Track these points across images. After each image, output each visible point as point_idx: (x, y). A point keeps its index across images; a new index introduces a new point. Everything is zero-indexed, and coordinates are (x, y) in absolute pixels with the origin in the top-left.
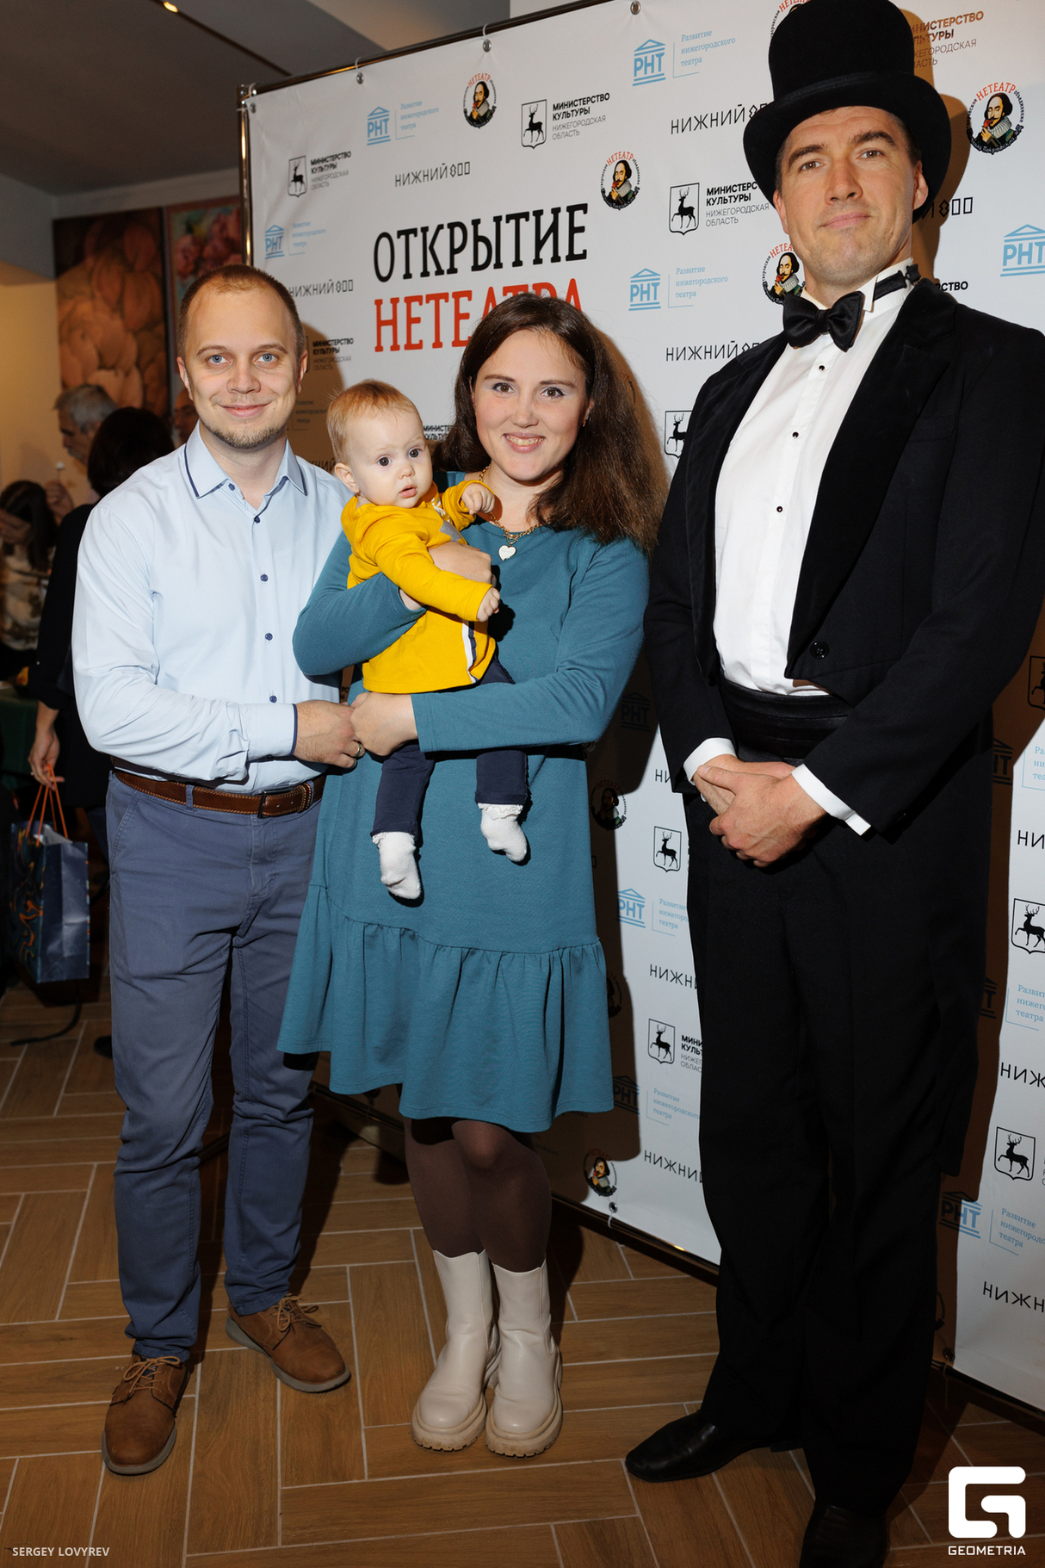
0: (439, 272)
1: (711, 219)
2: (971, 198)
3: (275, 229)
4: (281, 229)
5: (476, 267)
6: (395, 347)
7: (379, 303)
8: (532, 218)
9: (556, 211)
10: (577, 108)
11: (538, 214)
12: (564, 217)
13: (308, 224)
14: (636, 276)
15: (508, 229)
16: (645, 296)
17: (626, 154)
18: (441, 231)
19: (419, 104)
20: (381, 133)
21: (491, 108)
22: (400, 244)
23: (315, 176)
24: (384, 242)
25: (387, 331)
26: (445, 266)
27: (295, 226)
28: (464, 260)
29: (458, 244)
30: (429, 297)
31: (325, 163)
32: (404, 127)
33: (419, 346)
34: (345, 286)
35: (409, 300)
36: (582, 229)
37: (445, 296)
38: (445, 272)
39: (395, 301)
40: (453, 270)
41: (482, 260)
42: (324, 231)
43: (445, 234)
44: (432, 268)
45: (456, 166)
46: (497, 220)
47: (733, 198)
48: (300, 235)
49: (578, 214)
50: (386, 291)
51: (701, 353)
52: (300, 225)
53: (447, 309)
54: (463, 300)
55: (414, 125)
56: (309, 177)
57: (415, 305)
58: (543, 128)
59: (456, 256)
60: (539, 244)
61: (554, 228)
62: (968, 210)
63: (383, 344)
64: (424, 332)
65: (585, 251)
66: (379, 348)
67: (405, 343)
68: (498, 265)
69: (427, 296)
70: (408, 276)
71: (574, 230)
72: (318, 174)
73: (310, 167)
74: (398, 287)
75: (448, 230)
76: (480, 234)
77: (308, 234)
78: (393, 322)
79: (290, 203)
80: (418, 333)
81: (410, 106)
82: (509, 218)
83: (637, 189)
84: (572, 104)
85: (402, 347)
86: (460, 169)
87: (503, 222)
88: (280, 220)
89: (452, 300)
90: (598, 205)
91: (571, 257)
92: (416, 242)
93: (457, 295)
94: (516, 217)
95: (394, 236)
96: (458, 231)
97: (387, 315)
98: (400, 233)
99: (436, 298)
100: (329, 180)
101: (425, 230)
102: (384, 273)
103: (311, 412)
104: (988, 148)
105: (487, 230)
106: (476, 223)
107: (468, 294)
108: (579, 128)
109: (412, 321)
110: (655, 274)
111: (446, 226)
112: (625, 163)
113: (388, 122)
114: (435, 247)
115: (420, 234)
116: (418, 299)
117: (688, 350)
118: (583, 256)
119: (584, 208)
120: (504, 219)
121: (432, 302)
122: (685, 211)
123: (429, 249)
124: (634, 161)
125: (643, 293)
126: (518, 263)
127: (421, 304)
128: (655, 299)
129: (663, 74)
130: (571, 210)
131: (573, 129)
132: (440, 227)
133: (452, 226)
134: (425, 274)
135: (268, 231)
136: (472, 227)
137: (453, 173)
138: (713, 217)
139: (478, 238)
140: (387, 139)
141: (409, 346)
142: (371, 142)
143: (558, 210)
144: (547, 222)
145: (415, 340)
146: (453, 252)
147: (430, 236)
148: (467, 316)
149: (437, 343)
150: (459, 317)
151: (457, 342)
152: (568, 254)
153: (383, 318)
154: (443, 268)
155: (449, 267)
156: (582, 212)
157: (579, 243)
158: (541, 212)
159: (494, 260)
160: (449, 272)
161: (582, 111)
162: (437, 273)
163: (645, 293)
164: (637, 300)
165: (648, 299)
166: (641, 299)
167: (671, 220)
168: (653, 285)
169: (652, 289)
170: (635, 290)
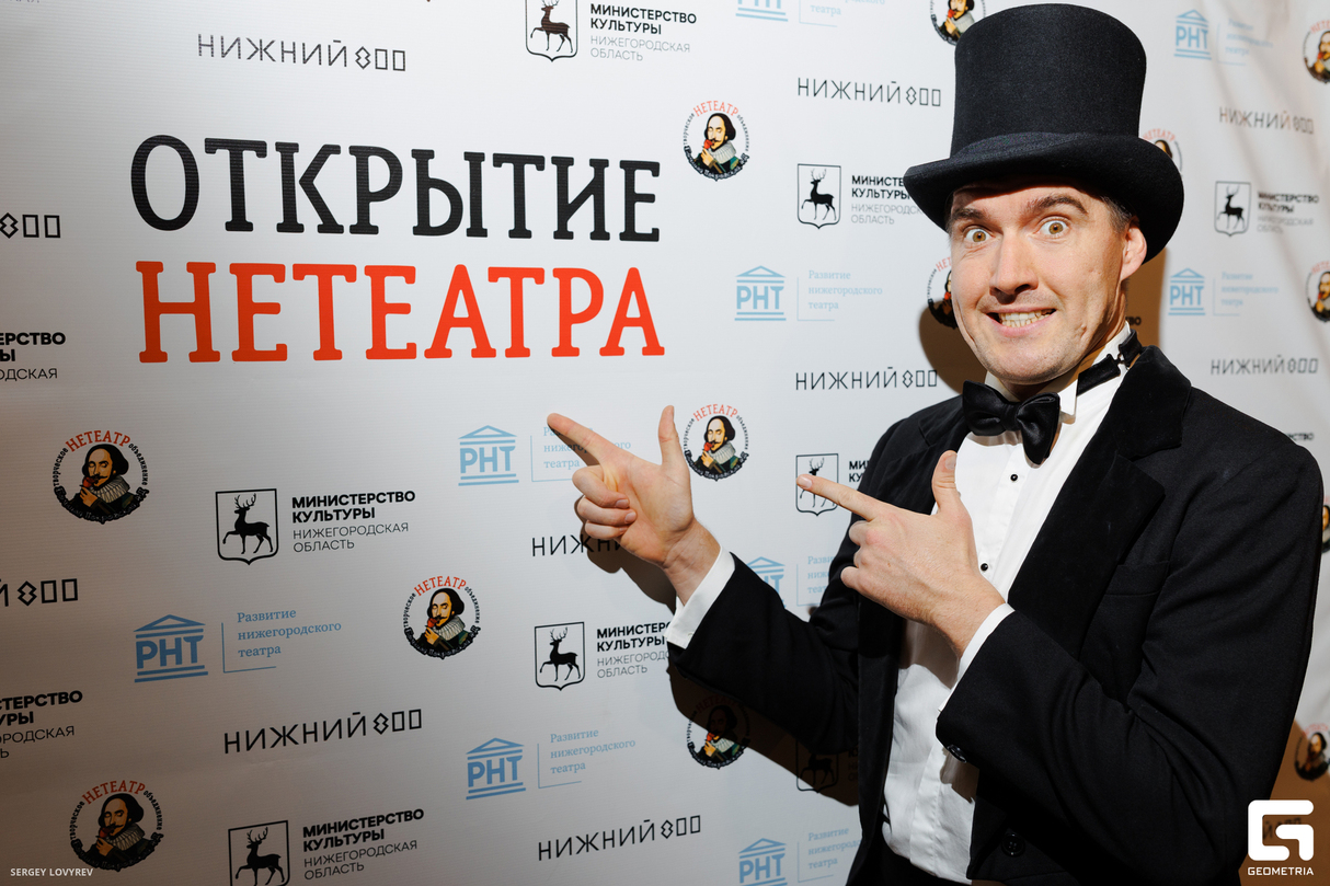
0: (329, 225)
1: (858, 214)
5: (423, 228)
6: (205, 352)
7: (150, 270)
8: (551, 170)
9: (599, 165)
10: (639, 22)
11: (563, 164)
12: (614, 180)
14: (746, 274)
15: (498, 182)
16: (761, 303)
17: (728, 106)
18: (332, 157)
22: (214, 170)
24: (165, 154)
25: (177, 327)
26: (346, 214)
28: (396, 214)
29: (378, 182)
30: (301, 271)
33: (280, 353)
34: (33, 226)
35: (244, 273)
36: (650, 198)
37: (347, 271)
38: (347, 229)
39: (201, 271)
40: (364, 226)
41: (437, 218)
43: (342, 163)
44: (306, 212)
45: (372, 52)
46: (475, 159)
47: (886, 193)
49: (643, 178)
50: (174, 250)
51: (848, 380)
53: (353, 300)
54: (393, 282)
57: (261, 281)
58: (570, 33)
59: (373, 205)
60: (566, 210)
61: (596, 189)
63: (164, 348)
65: (655, 231)
66: (153, 353)
67: (235, 347)
68: (477, 230)
69: (296, 267)
70: (239, 223)
71: (632, 198)
75: (353, 158)
76: (432, 174)
78: (200, 309)
82: (499, 160)
83: (747, 158)
84: (627, 11)
85: (226, 356)
86: (383, 59)
87: (487, 166)
89: (364, 282)
90: (677, 169)
91: (629, 234)
93: (378, 274)
94: (517, 161)
95: (195, 146)
96: (376, 163)
97: (176, 289)
98: (212, 146)
99: (325, 273)
101: (287, 150)
102: (166, 214)
105: (450, 169)
106: (422, 157)
107: (409, 274)
108: (642, 51)
109: (249, 308)
110: (774, 274)
111: (345, 150)
112: (725, 118)
114: (318, 182)
115: (274, 157)
116: (277, 272)
117: (827, 376)
118: (654, 236)
119: (654, 168)
120: (489, 160)
122: (819, 199)
123: (298, 183)
124: (740, 118)
125: (757, 298)
126: (520, 231)
127: (279, 279)
128: (777, 307)
129: (784, 13)
130: (630, 167)
131: (631, 49)
132: (329, 150)
133: (362, 154)
134: (290, 224)
136: (415, 162)
137: (363, 62)
138: (862, 212)
139: (425, 183)
141: (246, 353)
143: (605, 163)
144: (580, 178)
145: (262, 342)
146: (365, 197)
147: (301, 164)
148: (404, 309)
149: (328, 351)
150: (381, 309)
151: (379, 351)
152: (623, 230)
153: (164, 297)
154: (339, 223)
155: (355, 222)
156: (649, 172)
157: (645, 219)
158: (570, 161)
159: (466, 222)
160: (354, 230)
161: (646, 27)
162: (321, 229)
163: (761, 298)
164: (747, 306)
165: (766, 307)
166: (755, 307)
167: (800, 207)
168: (773, 288)
169: (772, 294)
170: (744, 294)
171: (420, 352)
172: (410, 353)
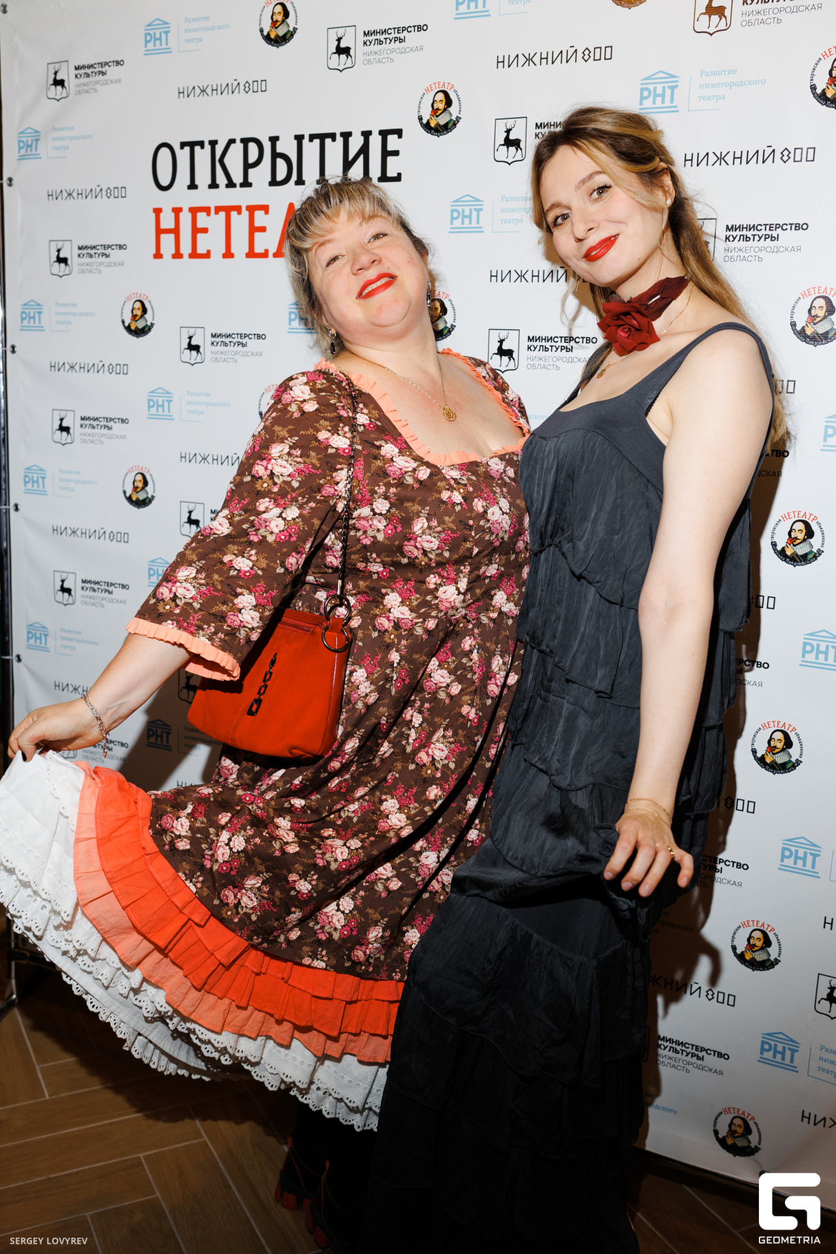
0: (231, 184)
2: (814, 148)
3: (29, 131)
4: (37, 132)
5: (274, 182)
6: (177, 255)
7: (158, 211)
8: (340, 140)
9: (366, 135)
10: (391, 36)
11: (346, 136)
12: (375, 142)
13: (72, 129)
14: (457, 201)
15: (311, 149)
16: (467, 220)
17: (446, 85)
18: (232, 145)
19: (207, 19)
20: (161, 45)
21: (291, 29)
22: (183, 155)
23: (78, 81)
24: (165, 152)
25: (168, 241)
26: (238, 178)
27: (54, 129)
28: (261, 175)
29: (253, 157)
30: (218, 209)
31: (92, 70)
32: (188, 41)
33: (207, 255)
34: (117, 193)
35: (194, 211)
36: (396, 153)
37: (238, 209)
38: (238, 185)
39: (177, 211)
40: (246, 184)
41: (281, 176)
42: (90, 137)
43: (237, 148)
44: (221, 179)
45: (251, 83)
46: (299, 138)
48: (61, 139)
49: (392, 140)
50: (167, 201)
51: (528, 277)
52: (62, 129)
53: (240, 223)
54: (259, 214)
55: (201, 40)
56: (71, 82)
57: (201, 216)
58: (352, 52)
59: (250, 171)
60: (347, 165)
61: (365, 150)
62: (810, 158)
63: (162, 252)
64: (212, 241)
65: (399, 175)
66: (158, 255)
67: (190, 251)
68: (300, 182)
69: (216, 208)
70: (193, 186)
71: (386, 153)
72: (84, 80)
73: (73, 72)
74: (180, 196)
75: (242, 145)
76: (279, 150)
77: (71, 138)
78: (176, 231)
79: (48, 108)
80: (203, 243)
81: (195, 20)
82: (312, 137)
83: (458, 119)
84: (385, 31)
85: (186, 256)
86: (256, 86)
87: (306, 141)
88: (36, 122)
89: (245, 213)
90: (414, 131)
91: (384, 178)
92: (203, 156)
93: (252, 209)
94: (322, 137)
95: (177, 147)
96: (253, 147)
97: (167, 221)
98: (183, 145)
99: (228, 210)
100: (97, 87)
101: (213, 143)
102: (165, 182)
103: (74, 314)
104: (832, 103)
105: (287, 146)
106: (274, 140)
107: (265, 209)
108: (393, 56)
109: (196, 231)
110: (478, 200)
111: (238, 141)
112: (445, 93)
113: (169, 34)
114: (226, 160)
115: (208, 147)
116: (207, 210)
117: (513, 273)
118: (398, 178)
119: (399, 133)
120: (307, 138)
121: (222, 214)
122: (510, 143)
123: (218, 161)
124: (455, 91)
127: (209, 214)
128: (478, 223)
129: (488, 11)
130: (384, 134)
131: (386, 56)
132: (232, 141)
133: (245, 141)
134: (214, 185)
135: (22, 133)
136: (270, 143)
137: (247, 89)
139: (275, 155)
140: (168, 51)
141: (194, 255)
142: (148, 53)
143: (369, 133)
144: (356, 143)
145: (201, 250)
146: (247, 166)
147: (219, 149)
148: (263, 229)
149: (228, 254)
150: (253, 229)
151: (251, 254)
152: (380, 175)
153: (163, 226)
154: (235, 182)
155: (242, 181)
156: (396, 136)
157: (393, 166)
158: (349, 134)
159: (294, 177)
160: (242, 185)
161: (396, 39)
162: (227, 186)
163: (467, 217)
164: (457, 223)
165: (470, 223)
166: (463, 223)
167: (496, 150)
168: (475, 210)
169: (474, 214)
170: (455, 214)
171: (271, 254)
172: (265, 255)
